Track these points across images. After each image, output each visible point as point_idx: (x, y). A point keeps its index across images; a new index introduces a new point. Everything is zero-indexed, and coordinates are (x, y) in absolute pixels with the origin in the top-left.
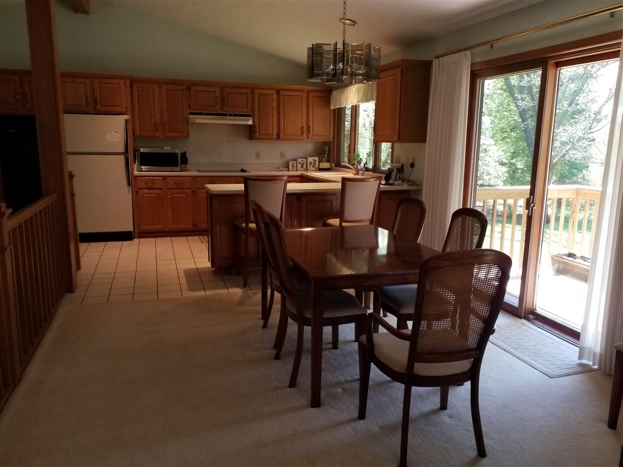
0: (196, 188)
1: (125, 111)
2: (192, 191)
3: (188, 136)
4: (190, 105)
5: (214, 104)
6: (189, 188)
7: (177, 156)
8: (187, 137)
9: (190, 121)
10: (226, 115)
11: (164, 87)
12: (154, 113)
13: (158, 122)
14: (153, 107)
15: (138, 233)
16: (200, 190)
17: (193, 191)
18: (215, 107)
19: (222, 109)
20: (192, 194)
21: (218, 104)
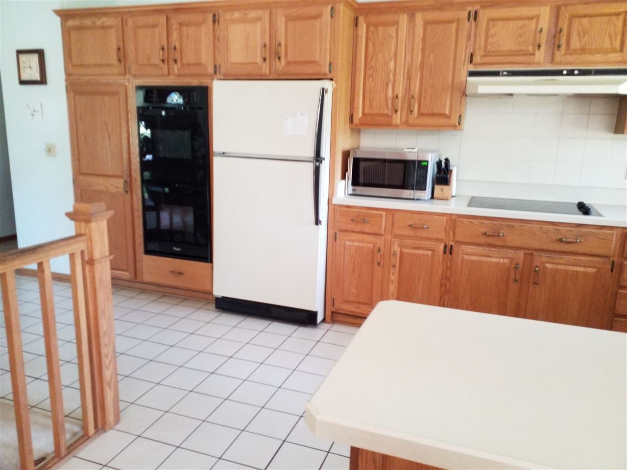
0: (456, 242)
1: (327, 71)
2: (445, 247)
3: (459, 124)
4: (472, 55)
5: (530, 48)
6: (442, 240)
7: (426, 167)
8: (457, 125)
9: (469, 91)
10: (559, 73)
11: (419, 18)
12: (394, 76)
13: (400, 96)
14: (392, 64)
15: (333, 312)
16: (463, 246)
17: (448, 248)
18: (533, 54)
19: (552, 61)
20: (445, 252)
21: (543, 48)
